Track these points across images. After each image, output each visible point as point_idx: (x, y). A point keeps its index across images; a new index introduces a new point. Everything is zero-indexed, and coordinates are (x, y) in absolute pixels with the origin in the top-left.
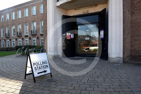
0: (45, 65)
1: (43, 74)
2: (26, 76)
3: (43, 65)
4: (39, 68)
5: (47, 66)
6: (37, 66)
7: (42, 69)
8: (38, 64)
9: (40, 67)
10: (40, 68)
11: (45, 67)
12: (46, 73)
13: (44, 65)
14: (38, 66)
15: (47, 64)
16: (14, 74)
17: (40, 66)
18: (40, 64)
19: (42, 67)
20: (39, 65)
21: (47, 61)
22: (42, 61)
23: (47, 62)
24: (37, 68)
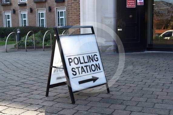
0: (95, 63)
1: (91, 84)
2: (50, 89)
3: (90, 64)
4: (82, 72)
5: (97, 67)
6: (78, 66)
7: (87, 73)
8: (79, 60)
9: (82, 67)
10: (84, 71)
11: (93, 68)
12: (97, 82)
13: (92, 63)
14: (80, 65)
15: (97, 63)
16: (17, 86)
17: (83, 65)
18: (82, 61)
19: (88, 67)
20: (81, 63)
21: (98, 54)
22: (88, 55)
23: (99, 56)
24: (76, 70)
